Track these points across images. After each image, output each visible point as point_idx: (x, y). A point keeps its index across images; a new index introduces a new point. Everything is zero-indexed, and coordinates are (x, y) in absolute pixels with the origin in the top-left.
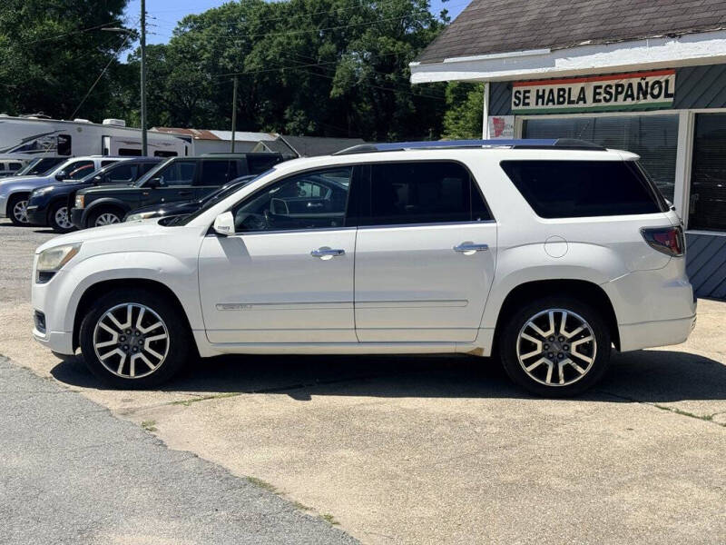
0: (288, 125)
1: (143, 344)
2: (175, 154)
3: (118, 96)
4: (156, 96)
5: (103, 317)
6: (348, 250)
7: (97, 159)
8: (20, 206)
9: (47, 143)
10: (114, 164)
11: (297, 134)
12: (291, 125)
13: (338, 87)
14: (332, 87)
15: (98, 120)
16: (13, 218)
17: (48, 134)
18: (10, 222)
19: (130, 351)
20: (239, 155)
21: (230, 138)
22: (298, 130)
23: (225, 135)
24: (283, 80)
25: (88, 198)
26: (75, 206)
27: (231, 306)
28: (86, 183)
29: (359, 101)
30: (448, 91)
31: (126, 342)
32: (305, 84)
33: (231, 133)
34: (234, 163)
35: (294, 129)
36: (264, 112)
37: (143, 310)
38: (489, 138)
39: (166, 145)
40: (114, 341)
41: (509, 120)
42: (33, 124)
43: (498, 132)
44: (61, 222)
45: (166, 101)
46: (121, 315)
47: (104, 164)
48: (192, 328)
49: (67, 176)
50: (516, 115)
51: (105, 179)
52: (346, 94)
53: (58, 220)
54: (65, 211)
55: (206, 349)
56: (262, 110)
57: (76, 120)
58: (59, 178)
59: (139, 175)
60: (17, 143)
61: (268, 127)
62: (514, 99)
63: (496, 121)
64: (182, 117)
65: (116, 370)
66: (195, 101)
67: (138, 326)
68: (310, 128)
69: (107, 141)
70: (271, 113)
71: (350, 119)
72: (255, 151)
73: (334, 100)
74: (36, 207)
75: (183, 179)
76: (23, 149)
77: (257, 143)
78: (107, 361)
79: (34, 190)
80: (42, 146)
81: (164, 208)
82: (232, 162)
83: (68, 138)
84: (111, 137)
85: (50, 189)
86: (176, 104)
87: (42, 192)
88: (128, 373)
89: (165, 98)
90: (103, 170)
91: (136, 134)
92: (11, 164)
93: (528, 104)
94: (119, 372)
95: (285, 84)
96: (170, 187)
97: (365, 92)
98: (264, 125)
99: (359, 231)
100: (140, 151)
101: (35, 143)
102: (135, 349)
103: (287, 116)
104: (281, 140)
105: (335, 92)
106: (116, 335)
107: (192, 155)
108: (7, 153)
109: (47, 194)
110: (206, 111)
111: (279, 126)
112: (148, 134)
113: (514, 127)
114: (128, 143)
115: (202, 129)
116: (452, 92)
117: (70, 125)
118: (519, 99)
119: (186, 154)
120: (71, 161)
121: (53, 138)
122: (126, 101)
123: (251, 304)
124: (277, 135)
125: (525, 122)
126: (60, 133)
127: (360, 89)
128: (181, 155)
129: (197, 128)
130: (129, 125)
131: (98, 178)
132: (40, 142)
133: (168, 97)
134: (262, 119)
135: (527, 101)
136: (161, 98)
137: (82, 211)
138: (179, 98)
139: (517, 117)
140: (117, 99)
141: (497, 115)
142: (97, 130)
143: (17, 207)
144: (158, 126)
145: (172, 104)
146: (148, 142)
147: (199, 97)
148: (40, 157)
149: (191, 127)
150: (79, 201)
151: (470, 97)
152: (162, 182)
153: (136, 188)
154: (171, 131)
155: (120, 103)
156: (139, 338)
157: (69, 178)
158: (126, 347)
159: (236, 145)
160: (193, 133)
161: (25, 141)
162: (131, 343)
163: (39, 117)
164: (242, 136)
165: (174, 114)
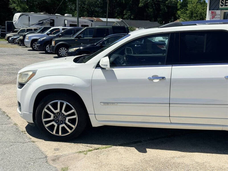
0: (125, 16)
1: (65, 120)
2: (88, 26)
3: (71, 7)
4: (83, 7)
5: (46, 107)
6: (167, 77)
7: (61, 28)
8: (35, 44)
9: (47, 22)
10: (66, 30)
11: (128, 19)
12: (126, 16)
13: (141, 3)
14: (139, 3)
15: (63, 14)
16: (32, 48)
17: (47, 19)
18: (32, 49)
19: (59, 123)
20: (109, 26)
21: (106, 21)
22: (128, 18)
23: (104, 20)
24: (123, 1)
25: (56, 42)
26: (52, 45)
27: (108, 103)
28: (56, 36)
29: (148, 8)
30: (178, 4)
31: (57, 119)
32: (131, 2)
33: (106, 19)
34: (108, 29)
35: (127, 17)
36: (117, 12)
37: (65, 104)
38: (209, 20)
39: (85, 23)
40: (52, 118)
41: (218, 12)
42: (42, 16)
43: (213, 17)
44: (48, 50)
45: (86, 8)
46: (55, 106)
47: (63, 29)
48: (89, 113)
49: (51, 34)
50: (221, 10)
51: (63, 35)
52: (144, 5)
53: (47, 49)
54: (49, 46)
55: (95, 123)
56: (116, 11)
57: (56, 14)
58: (48, 34)
59: (75, 34)
60: (37, 22)
61: (118, 17)
62: (220, 4)
63: (212, 13)
64: (91, 14)
65: (53, 132)
66: (95, 9)
67: (63, 111)
68: (132, 17)
69: (66, 21)
70: (119, 12)
71: (145, 14)
72: (114, 25)
73: (140, 8)
74: (39, 45)
75: (90, 35)
76: (39, 24)
77: (115, 22)
78: (49, 127)
79: (39, 39)
80: (45, 23)
81: (82, 46)
82: (107, 29)
83: (53, 20)
84: (67, 20)
85: (44, 38)
86: (89, 10)
87: (42, 39)
88: (58, 133)
89: (85, 7)
90: (63, 31)
91: (75, 19)
92: (34, 29)
93: (227, 5)
94: (54, 133)
95: (124, 2)
96: (85, 38)
97: (150, 5)
98: (117, 16)
99: (173, 67)
100: (76, 25)
101: (43, 22)
102: (61, 122)
103: (124, 13)
104: (122, 21)
105: (140, 5)
106: (52, 115)
107: (93, 26)
108: (34, 25)
109: (43, 40)
110: (98, 12)
111: (121, 17)
112: (79, 19)
113: (220, 15)
114: (73, 22)
115: (97, 17)
116: (180, 5)
117: (54, 16)
118: (223, 3)
119: (92, 26)
120: (52, 28)
121: (48, 20)
122: (73, 8)
123: (117, 103)
124: (121, 19)
125: (225, 13)
126: (51, 19)
127: (149, 4)
128: (90, 27)
129: (95, 17)
130: (73, 16)
131: (60, 34)
132: (44, 22)
133: (86, 7)
134: (116, 14)
135: (226, 4)
136: (84, 7)
137: (54, 46)
138: (90, 7)
139: (222, 11)
140: (71, 8)
141: (213, 10)
142: (63, 18)
143: (34, 44)
144: (83, 16)
145: (87, 9)
146: (79, 22)
147: (96, 7)
148: (43, 27)
149: (94, 17)
150: (53, 43)
151: (188, 6)
152: (82, 36)
153: (73, 38)
154: (87, 18)
155: (71, 9)
156: (63, 117)
157: (52, 34)
158: (57, 121)
159: (108, 23)
160: (94, 19)
161: (40, 21)
162: (60, 119)
163: (44, 13)
164: (110, 20)
165: (88, 13)
